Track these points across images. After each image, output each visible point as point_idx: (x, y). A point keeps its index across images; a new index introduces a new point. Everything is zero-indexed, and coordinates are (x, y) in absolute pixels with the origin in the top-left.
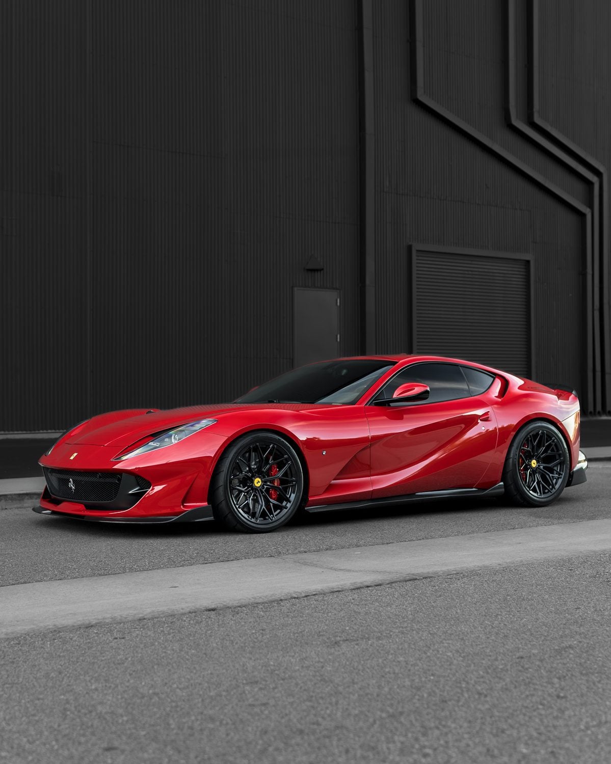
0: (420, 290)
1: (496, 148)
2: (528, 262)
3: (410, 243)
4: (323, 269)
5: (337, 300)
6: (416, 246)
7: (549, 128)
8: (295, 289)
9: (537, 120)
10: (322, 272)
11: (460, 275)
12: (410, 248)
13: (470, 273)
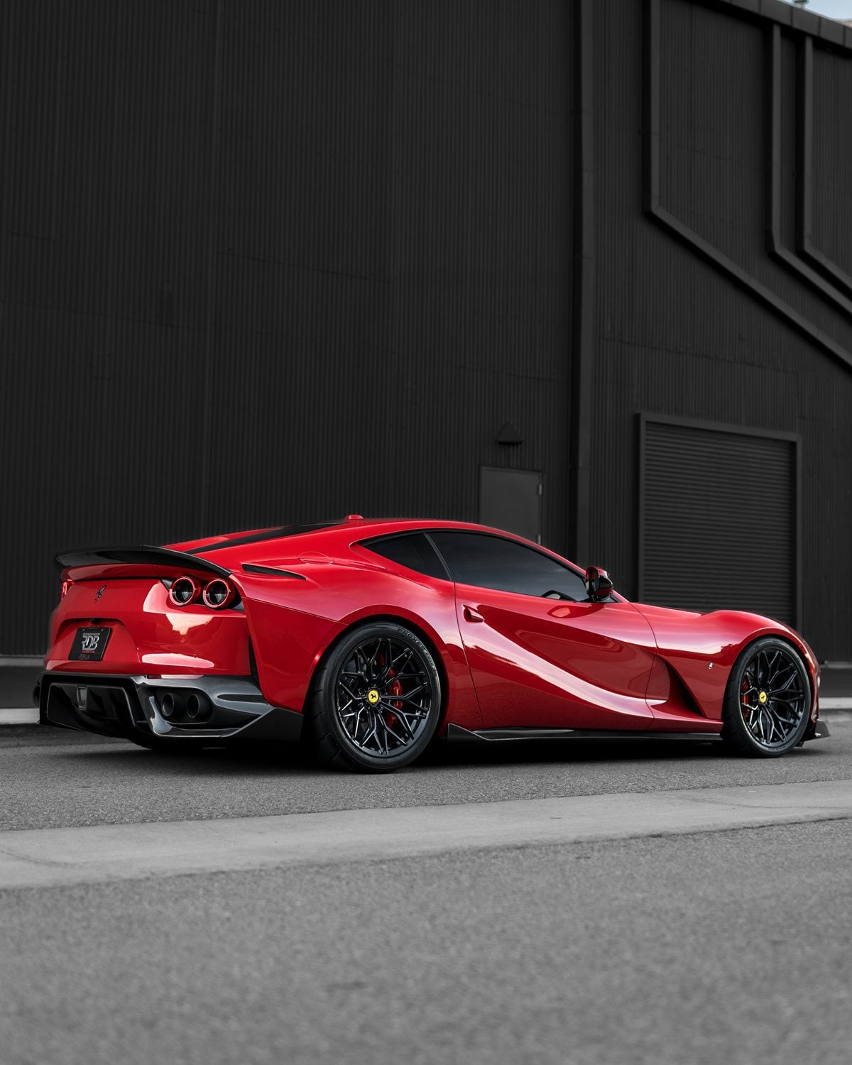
0: (651, 477)
1: (754, 284)
2: (793, 445)
3: (638, 412)
4: (521, 443)
5: (538, 487)
6: (646, 416)
7: (823, 260)
8: (483, 469)
9: (808, 248)
10: (519, 446)
11: (703, 459)
12: (637, 418)
13: (717, 456)
